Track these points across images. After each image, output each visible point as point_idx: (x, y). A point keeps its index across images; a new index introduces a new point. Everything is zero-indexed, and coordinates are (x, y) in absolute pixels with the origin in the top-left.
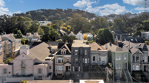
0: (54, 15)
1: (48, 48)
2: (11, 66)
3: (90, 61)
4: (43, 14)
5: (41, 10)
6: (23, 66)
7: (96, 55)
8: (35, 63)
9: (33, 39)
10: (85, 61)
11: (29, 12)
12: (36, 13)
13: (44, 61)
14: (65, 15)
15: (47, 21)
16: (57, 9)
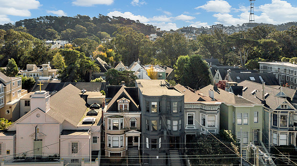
0: (73, 27)
1: (81, 96)
2: (11, 137)
3: (183, 125)
4: (51, 25)
5: (47, 17)
6: (38, 138)
7: (194, 113)
8: (63, 130)
9: (40, 78)
10: (172, 125)
11: (23, 21)
12: (36, 25)
13: (80, 125)
14: (95, 28)
15: (59, 40)
16: (79, 16)
